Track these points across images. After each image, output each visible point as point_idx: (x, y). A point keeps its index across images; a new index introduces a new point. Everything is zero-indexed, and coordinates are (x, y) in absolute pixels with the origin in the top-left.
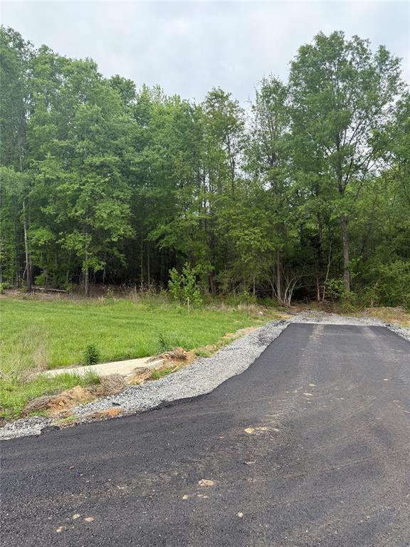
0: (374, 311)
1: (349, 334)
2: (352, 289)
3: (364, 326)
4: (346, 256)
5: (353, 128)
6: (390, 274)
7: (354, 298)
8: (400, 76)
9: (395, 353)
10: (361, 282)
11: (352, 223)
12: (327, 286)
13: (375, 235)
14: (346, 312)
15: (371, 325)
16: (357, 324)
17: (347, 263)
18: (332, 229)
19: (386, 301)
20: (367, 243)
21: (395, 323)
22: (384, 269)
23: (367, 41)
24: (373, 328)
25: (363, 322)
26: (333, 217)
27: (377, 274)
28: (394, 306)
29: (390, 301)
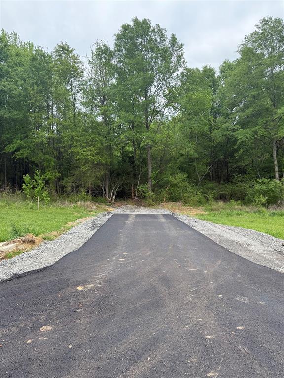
0: (166, 205)
1: (150, 220)
2: (153, 191)
3: (159, 215)
4: (150, 170)
5: (155, 86)
6: (175, 182)
7: (154, 196)
8: (184, 56)
9: (176, 230)
10: (159, 186)
11: (154, 148)
12: (138, 189)
13: (167, 157)
14: (149, 206)
15: (163, 213)
16: (155, 213)
17: (150, 174)
18: (141, 152)
19: (173, 199)
20: (163, 162)
21: (177, 212)
22: (171, 178)
23: (165, 29)
24: (164, 215)
25: (159, 212)
26: (142, 144)
27: (168, 182)
28: (177, 202)
29: (175, 198)
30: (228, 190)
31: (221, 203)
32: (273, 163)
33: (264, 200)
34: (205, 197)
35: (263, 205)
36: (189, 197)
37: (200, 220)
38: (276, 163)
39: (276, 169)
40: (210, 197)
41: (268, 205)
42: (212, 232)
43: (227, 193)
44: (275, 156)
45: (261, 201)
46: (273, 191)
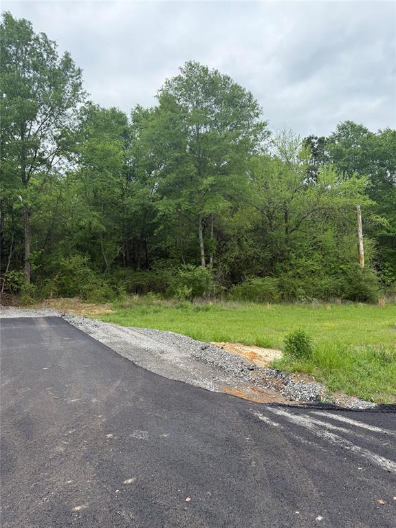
0: (53, 302)
1: (22, 327)
2: (32, 281)
3: (39, 318)
4: (28, 248)
6: (70, 267)
7: (33, 290)
9: (62, 340)
10: (42, 274)
11: (35, 215)
12: (7, 277)
14: (25, 304)
15: (47, 316)
16: (33, 316)
17: (28, 255)
19: (65, 292)
20: (50, 237)
21: (71, 312)
22: (64, 262)
23: (54, 42)
24: (49, 319)
25: (40, 314)
26: (16, 206)
27: (58, 267)
28: (72, 297)
29: (68, 292)
30: (145, 279)
31: (136, 297)
32: (199, 245)
33: (188, 291)
34: (114, 289)
35: (187, 298)
36: (90, 290)
37: (104, 323)
38: (202, 245)
39: (203, 253)
40: (121, 288)
41: (193, 298)
42: (116, 339)
43: (144, 283)
44: (201, 237)
45: (185, 293)
46: (199, 281)
